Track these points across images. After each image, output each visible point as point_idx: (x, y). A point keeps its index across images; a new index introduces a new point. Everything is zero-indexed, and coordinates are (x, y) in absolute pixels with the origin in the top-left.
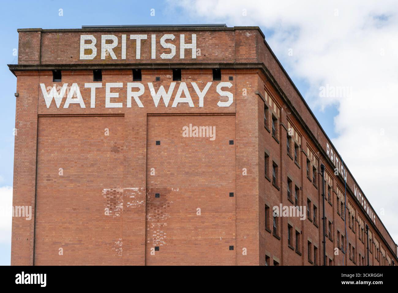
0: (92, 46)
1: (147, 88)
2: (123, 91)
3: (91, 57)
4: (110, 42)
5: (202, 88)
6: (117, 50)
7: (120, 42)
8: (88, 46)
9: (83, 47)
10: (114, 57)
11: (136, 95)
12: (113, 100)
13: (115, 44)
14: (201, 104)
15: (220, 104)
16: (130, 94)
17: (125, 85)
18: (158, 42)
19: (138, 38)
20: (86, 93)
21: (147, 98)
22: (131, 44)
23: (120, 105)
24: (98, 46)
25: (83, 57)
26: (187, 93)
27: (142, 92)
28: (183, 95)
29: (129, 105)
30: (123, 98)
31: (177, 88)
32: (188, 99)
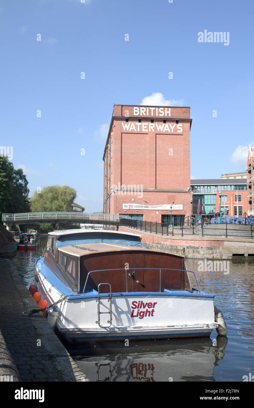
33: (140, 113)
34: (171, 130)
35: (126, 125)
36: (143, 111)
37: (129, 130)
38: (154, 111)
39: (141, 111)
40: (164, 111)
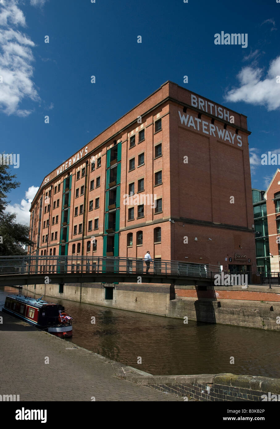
0: (195, 101)
7: (205, 104)
9: (192, 100)
13: (203, 104)
18: (217, 109)
22: (209, 106)
24: (198, 102)
33: (198, 104)
38: (213, 108)
39: (200, 103)
40: (223, 111)
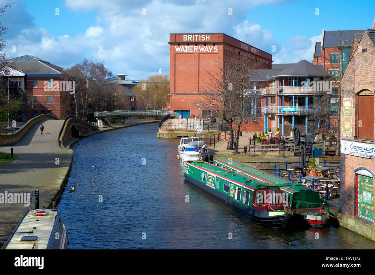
0: (186, 38)
1: (199, 48)
2: (193, 48)
3: (186, 40)
4: (190, 36)
5: (211, 48)
6: (192, 38)
7: (192, 37)
8: (185, 38)
9: (184, 38)
10: (191, 40)
11: (196, 49)
12: (191, 50)
13: (191, 37)
14: (211, 51)
15: (215, 51)
16: (195, 49)
17: (194, 47)
18: (201, 37)
19: (197, 36)
20: (185, 49)
21: (198, 50)
22: (195, 37)
23: (193, 51)
24: (188, 37)
25: (184, 40)
26: (208, 49)
27: (197, 49)
28: (207, 49)
29: (195, 51)
30: (193, 50)
31: (205, 47)
32: (208, 50)
33: (188, 39)
34: (209, 50)
35: (178, 48)
36: (190, 38)
37: (180, 51)
38: (198, 37)
39: (189, 37)
40: (205, 37)
